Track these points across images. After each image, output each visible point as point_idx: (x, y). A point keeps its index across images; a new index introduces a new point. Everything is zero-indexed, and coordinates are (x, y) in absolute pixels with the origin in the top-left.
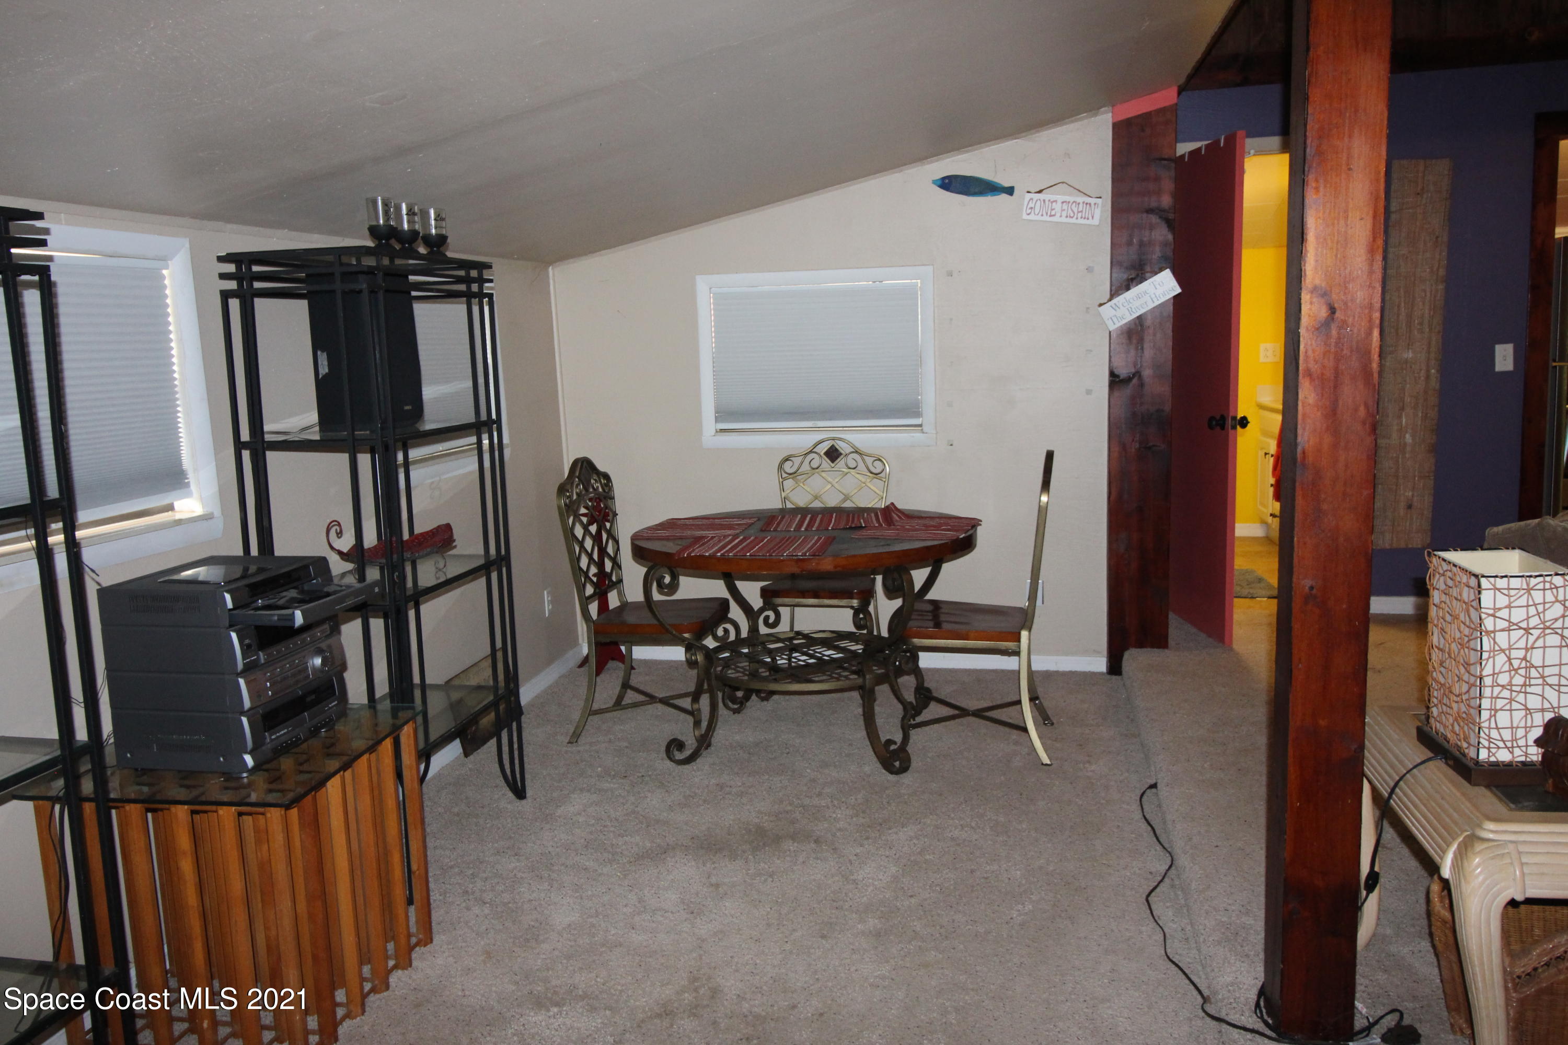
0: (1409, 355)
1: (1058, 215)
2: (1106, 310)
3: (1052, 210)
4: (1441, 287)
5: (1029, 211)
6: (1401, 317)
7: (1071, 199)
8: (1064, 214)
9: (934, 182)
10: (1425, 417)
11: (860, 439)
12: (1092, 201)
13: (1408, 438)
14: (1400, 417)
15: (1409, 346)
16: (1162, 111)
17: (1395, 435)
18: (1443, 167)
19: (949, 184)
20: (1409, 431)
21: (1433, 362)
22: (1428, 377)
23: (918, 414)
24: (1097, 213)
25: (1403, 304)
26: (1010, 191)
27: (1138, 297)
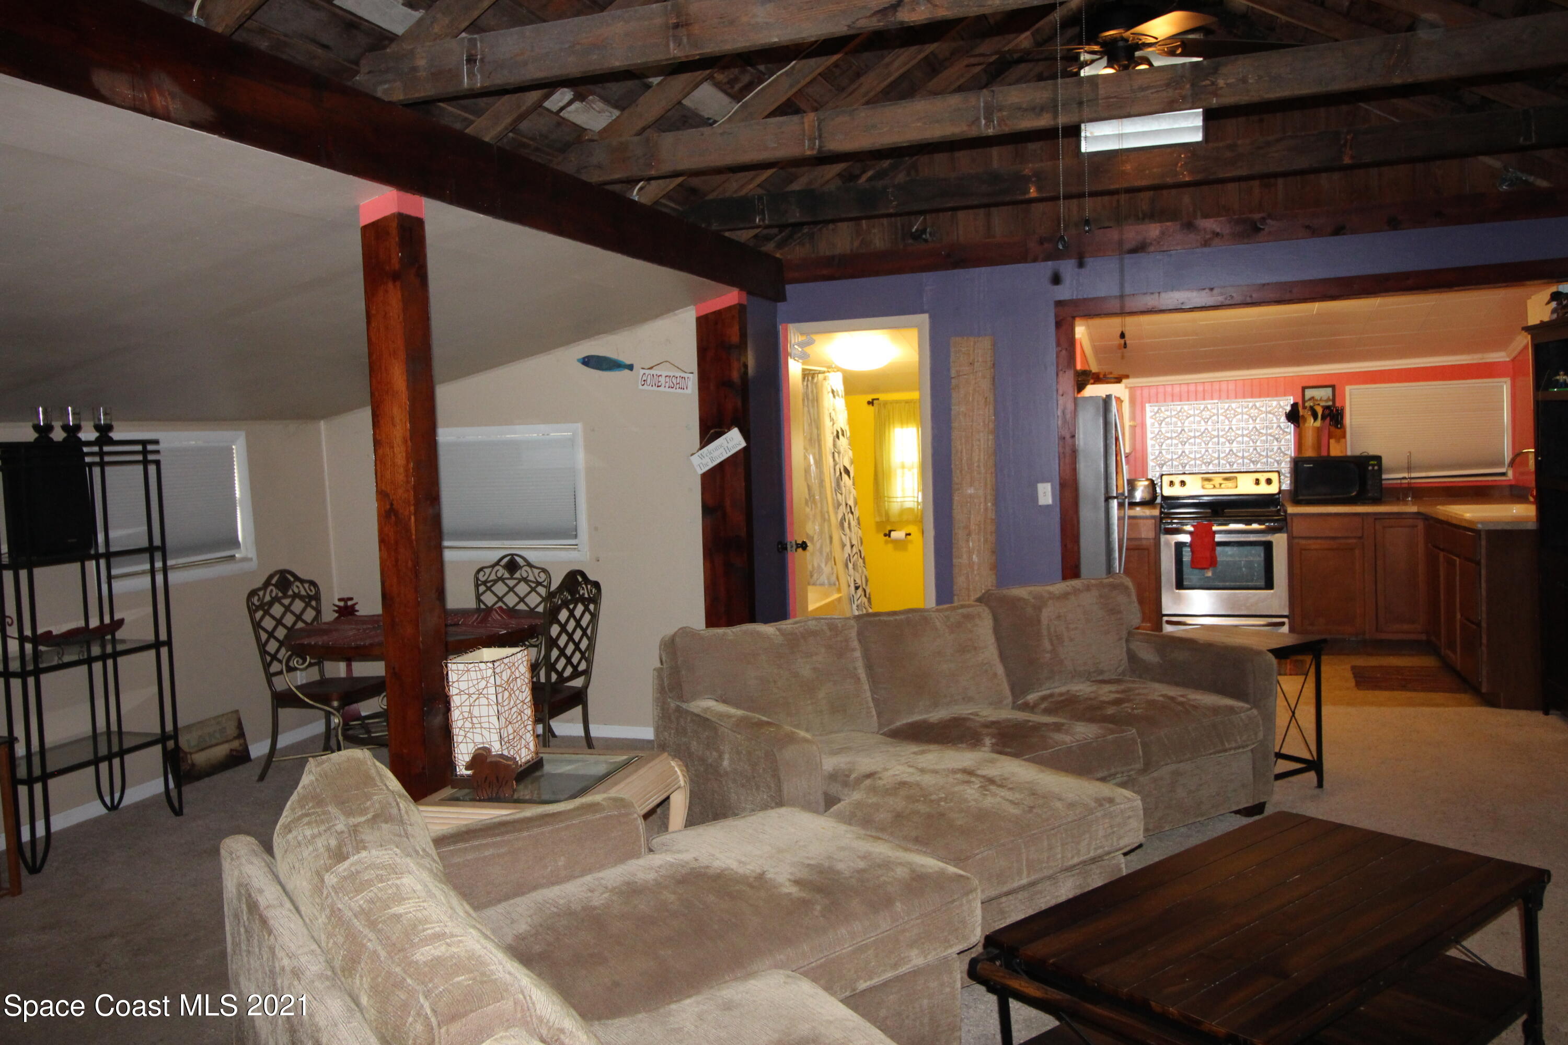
0: (971, 491)
1: (663, 385)
2: (695, 460)
3: (659, 382)
4: (991, 437)
5: (643, 383)
6: (963, 461)
7: (671, 374)
8: (667, 385)
9: (578, 360)
10: (986, 541)
11: (532, 556)
12: (686, 375)
13: (975, 558)
14: (968, 541)
15: (971, 484)
16: (729, 309)
17: (965, 556)
18: (985, 343)
19: (590, 362)
20: (976, 553)
21: (989, 497)
22: (986, 509)
23: (576, 536)
24: (690, 384)
25: (964, 451)
26: (630, 367)
27: (716, 449)
